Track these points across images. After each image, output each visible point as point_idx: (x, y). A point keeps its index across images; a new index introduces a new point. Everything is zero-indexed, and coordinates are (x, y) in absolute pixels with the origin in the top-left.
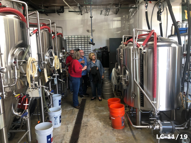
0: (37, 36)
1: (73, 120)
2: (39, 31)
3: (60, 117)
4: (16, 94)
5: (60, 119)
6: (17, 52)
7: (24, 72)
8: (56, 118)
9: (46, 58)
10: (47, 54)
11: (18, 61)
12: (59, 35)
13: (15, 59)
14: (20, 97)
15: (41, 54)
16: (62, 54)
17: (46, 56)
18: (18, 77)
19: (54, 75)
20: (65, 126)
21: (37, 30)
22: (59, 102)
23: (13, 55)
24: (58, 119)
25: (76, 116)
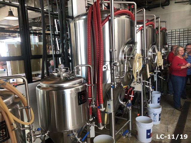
0: (142, 33)
1: (174, 121)
2: (144, 28)
3: (160, 115)
4: (123, 85)
5: (159, 116)
6: (126, 49)
7: (131, 67)
8: (155, 115)
9: (150, 54)
10: (151, 50)
11: (127, 56)
12: (162, 30)
13: (125, 55)
14: (127, 89)
15: (145, 50)
16: (164, 50)
17: (150, 52)
18: (126, 71)
19: (155, 71)
20: (165, 125)
21: (143, 27)
22: (158, 100)
23: (123, 51)
24: (157, 117)
25: (178, 118)
